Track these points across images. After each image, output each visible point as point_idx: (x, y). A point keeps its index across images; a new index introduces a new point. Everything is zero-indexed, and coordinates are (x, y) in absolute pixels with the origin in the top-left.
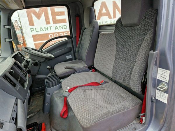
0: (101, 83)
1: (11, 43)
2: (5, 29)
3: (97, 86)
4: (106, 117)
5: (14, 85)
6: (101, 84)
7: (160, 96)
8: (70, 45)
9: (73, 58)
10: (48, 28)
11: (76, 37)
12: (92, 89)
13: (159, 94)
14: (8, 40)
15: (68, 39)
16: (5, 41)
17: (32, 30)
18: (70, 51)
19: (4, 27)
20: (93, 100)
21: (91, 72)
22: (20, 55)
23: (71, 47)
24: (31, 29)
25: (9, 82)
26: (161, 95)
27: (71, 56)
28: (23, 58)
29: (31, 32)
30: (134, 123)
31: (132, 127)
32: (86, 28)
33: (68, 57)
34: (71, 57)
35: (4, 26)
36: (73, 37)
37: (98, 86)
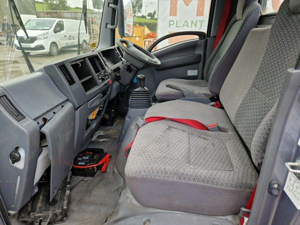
0: (209, 128)
1: (113, 31)
2: (110, 8)
3: (197, 130)
4: (164, 177)
5: (71, 82)
6: (208, 130)
7: (291, 188)
8: (199, 52)
9: (200, 77)
10: (198, 22)
11: (215, 36)
12: (184, 131)
13: (292, 182)
14: (109, 26)
15: (200, 39)
16: (106, 27)
17: (172, 23)
18: (197, 62)
19: (108, 6)
20: (168, 146)
21: (212, 106)
22: (118, 51)
23: (201, 55)
24: (170, 21)
25: (65, 75)
26: (295, 185)
27: (196, 71)
28: (120, 56)
29: (169, 26)
30: (227, 220)
31: (214, 223)
32: (237, 21)
33: (191, 73)
34: (196, 74)
35: (109, 3)
36: (209, 37)
37: (200, 131)
